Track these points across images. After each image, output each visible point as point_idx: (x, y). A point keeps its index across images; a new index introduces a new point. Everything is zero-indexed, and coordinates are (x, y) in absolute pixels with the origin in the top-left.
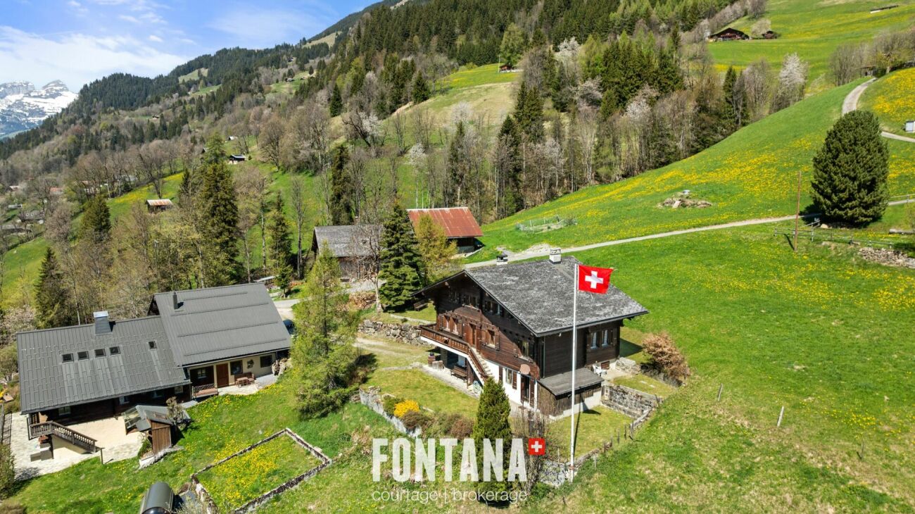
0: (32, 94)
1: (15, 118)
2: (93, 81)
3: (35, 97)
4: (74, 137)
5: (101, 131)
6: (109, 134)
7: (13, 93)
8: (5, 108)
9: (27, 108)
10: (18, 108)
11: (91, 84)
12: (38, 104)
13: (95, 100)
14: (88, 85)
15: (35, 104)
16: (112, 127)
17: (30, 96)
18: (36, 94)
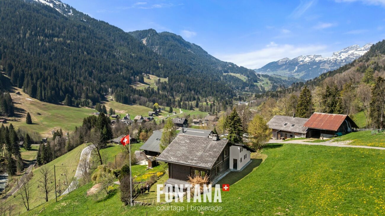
0: (358, 50)
1: (350, 60)
2: (377, 42)
3: (359, 51)
4: (359, 67)
5: (370, 65)
6: (373, 66)
7: (351, 50)
8: (347, 56)
9: (355, 55)
10: (352, 56)
11: (376, 44)
12: (359, 53)
13: (377, 50)
14: (375, 44)
15: (358, 53)
16: (375, 63)
17: (357, 51)
18: (360, 50)
